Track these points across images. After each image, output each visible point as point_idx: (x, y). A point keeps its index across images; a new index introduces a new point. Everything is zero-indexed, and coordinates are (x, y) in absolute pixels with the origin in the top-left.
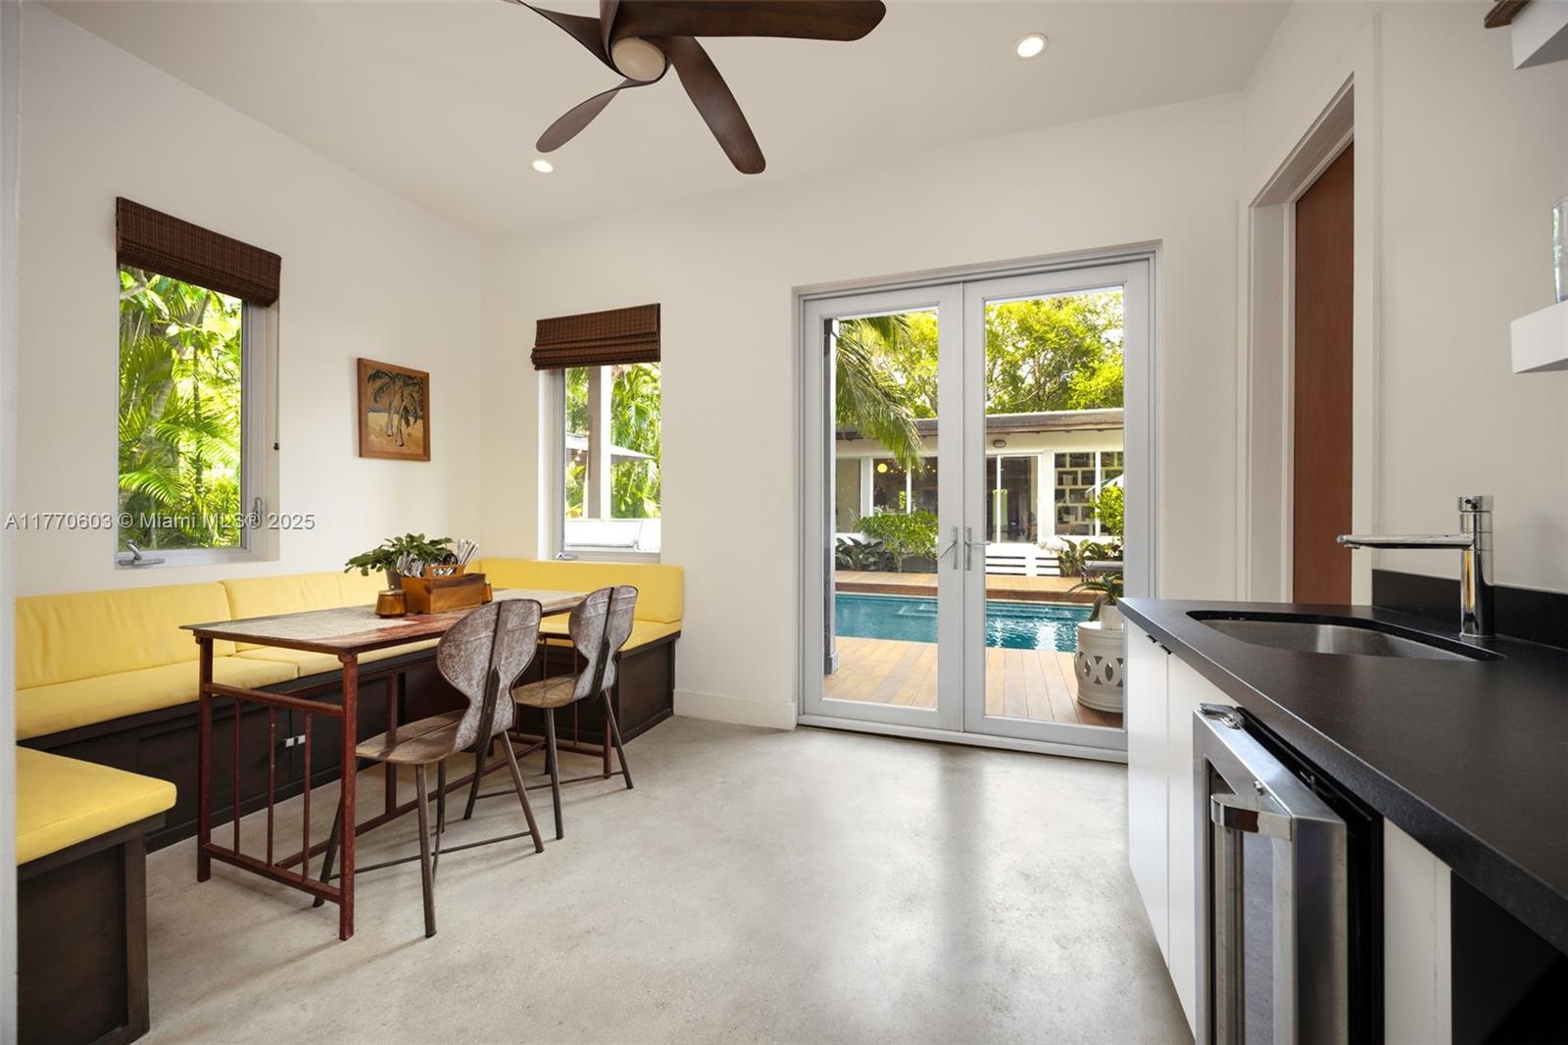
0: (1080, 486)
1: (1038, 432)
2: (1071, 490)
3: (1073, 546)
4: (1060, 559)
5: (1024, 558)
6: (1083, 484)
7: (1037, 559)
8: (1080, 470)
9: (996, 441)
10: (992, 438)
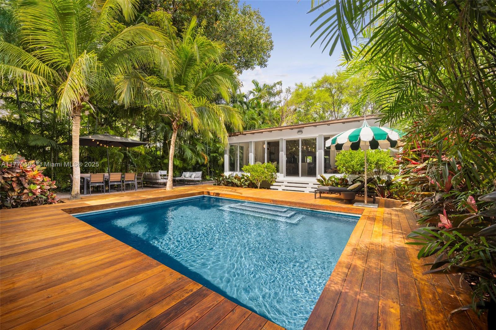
1: (315, 126)
5: (308, 184)
9: (299, 132)
10: (297, 130)
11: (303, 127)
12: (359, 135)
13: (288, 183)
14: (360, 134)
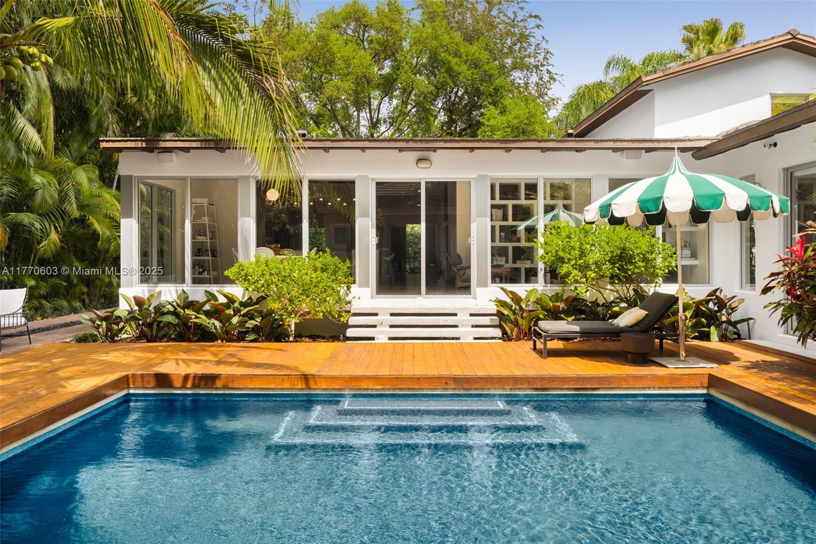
0: (510, 222)
1: (472, 149)
2: (501, 226)
3: (516, 298)
4: (500, 314)
5: (455, 315)
6: (513, 220)
7: (471, 315)
8: (510, 203)
9: (420, 160)
10: (415, 155)
11: (434, 149)
12: (662, 197)
13: (392, 315)
14: (665, 195)
